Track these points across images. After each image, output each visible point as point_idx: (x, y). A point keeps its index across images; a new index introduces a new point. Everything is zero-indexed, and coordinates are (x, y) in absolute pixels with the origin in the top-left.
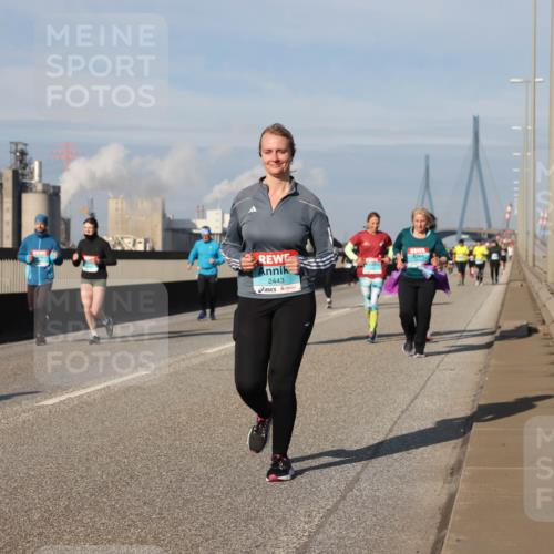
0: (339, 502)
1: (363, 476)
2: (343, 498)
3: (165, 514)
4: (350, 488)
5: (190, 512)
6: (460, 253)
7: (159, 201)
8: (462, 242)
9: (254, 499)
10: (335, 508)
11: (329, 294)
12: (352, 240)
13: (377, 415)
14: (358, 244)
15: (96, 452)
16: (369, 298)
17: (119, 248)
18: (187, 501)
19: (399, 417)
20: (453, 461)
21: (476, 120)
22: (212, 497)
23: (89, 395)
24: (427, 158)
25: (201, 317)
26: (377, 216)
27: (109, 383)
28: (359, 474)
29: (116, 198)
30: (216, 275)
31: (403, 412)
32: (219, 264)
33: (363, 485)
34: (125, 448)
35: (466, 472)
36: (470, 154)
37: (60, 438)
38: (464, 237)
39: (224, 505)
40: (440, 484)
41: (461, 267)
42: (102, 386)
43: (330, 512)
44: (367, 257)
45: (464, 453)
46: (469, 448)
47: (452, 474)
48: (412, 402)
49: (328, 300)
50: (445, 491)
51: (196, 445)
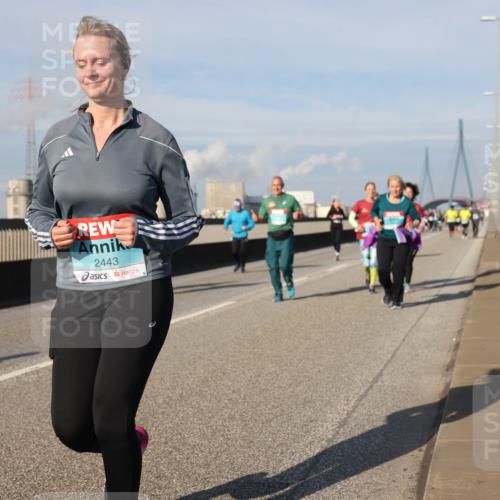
0: (368, 390)
1: (385, 372)
2: (371, 387)
3: (248, 399)
4: (375, 380)
5: (265, 398)
6: (451, 216)
7: (240, 184)
8: (452, 207)
9: (309, 388)
10: (365, 394)
11: (338, 249)
12: (353, 209)
13: (395, 329)
14: (358, 212)
15: (200, 357)
16: (369, 258)
17: (214, 217)
18: (262, 391)
19: (410, 331)
20: (448, 360)
21: (461, 122)
22: (280, 387)
23: (194, 318)
24: (427, 150)
25: (236, 270)
26: (373, 184)
27: (208, 310)
28: (382, 370)
29: (211, 182)
30: (246, 237)
31: (412, 327)
32: (250, 229)
33: (385, 378)
34: (220, 354)
35: (457, 368)
36: (458, 146)
37: (175, 347)
38: (454, 204)
39: (288, 391)
40: (440, 376)
41: (452, 226)
42: (204, 311)
43: (362, 397)
44: (365, 221)
45: (456, 355)
46: (459, 352)
47: (447, 370)
48: (419, 319)
49: (337, 254)
50: (443, 382)
51: (268, 352)
